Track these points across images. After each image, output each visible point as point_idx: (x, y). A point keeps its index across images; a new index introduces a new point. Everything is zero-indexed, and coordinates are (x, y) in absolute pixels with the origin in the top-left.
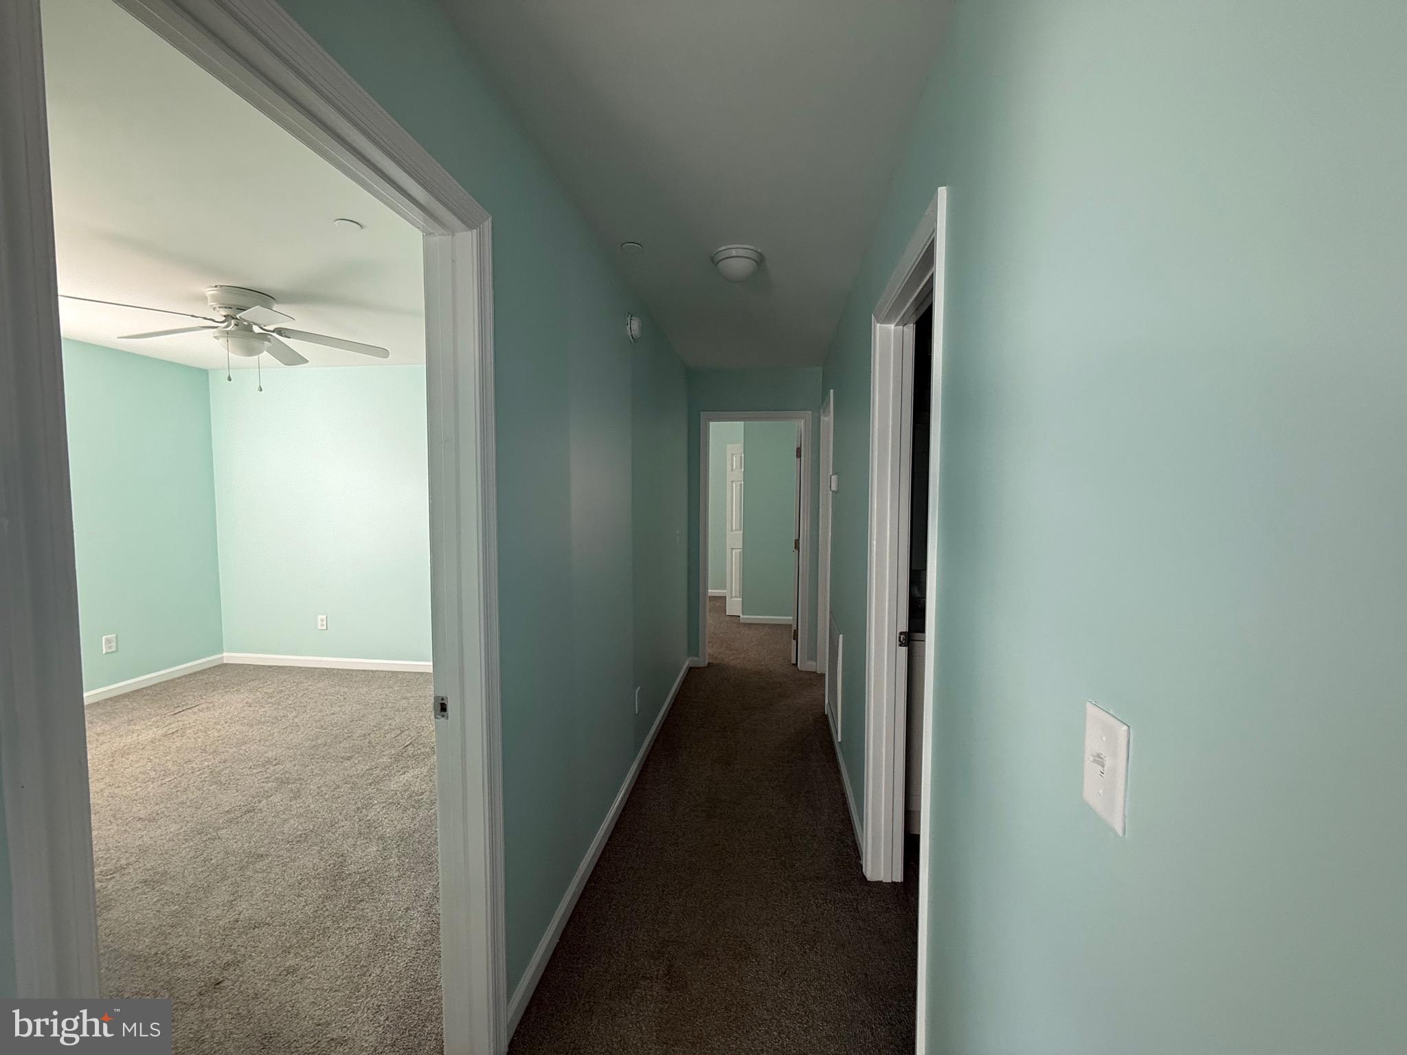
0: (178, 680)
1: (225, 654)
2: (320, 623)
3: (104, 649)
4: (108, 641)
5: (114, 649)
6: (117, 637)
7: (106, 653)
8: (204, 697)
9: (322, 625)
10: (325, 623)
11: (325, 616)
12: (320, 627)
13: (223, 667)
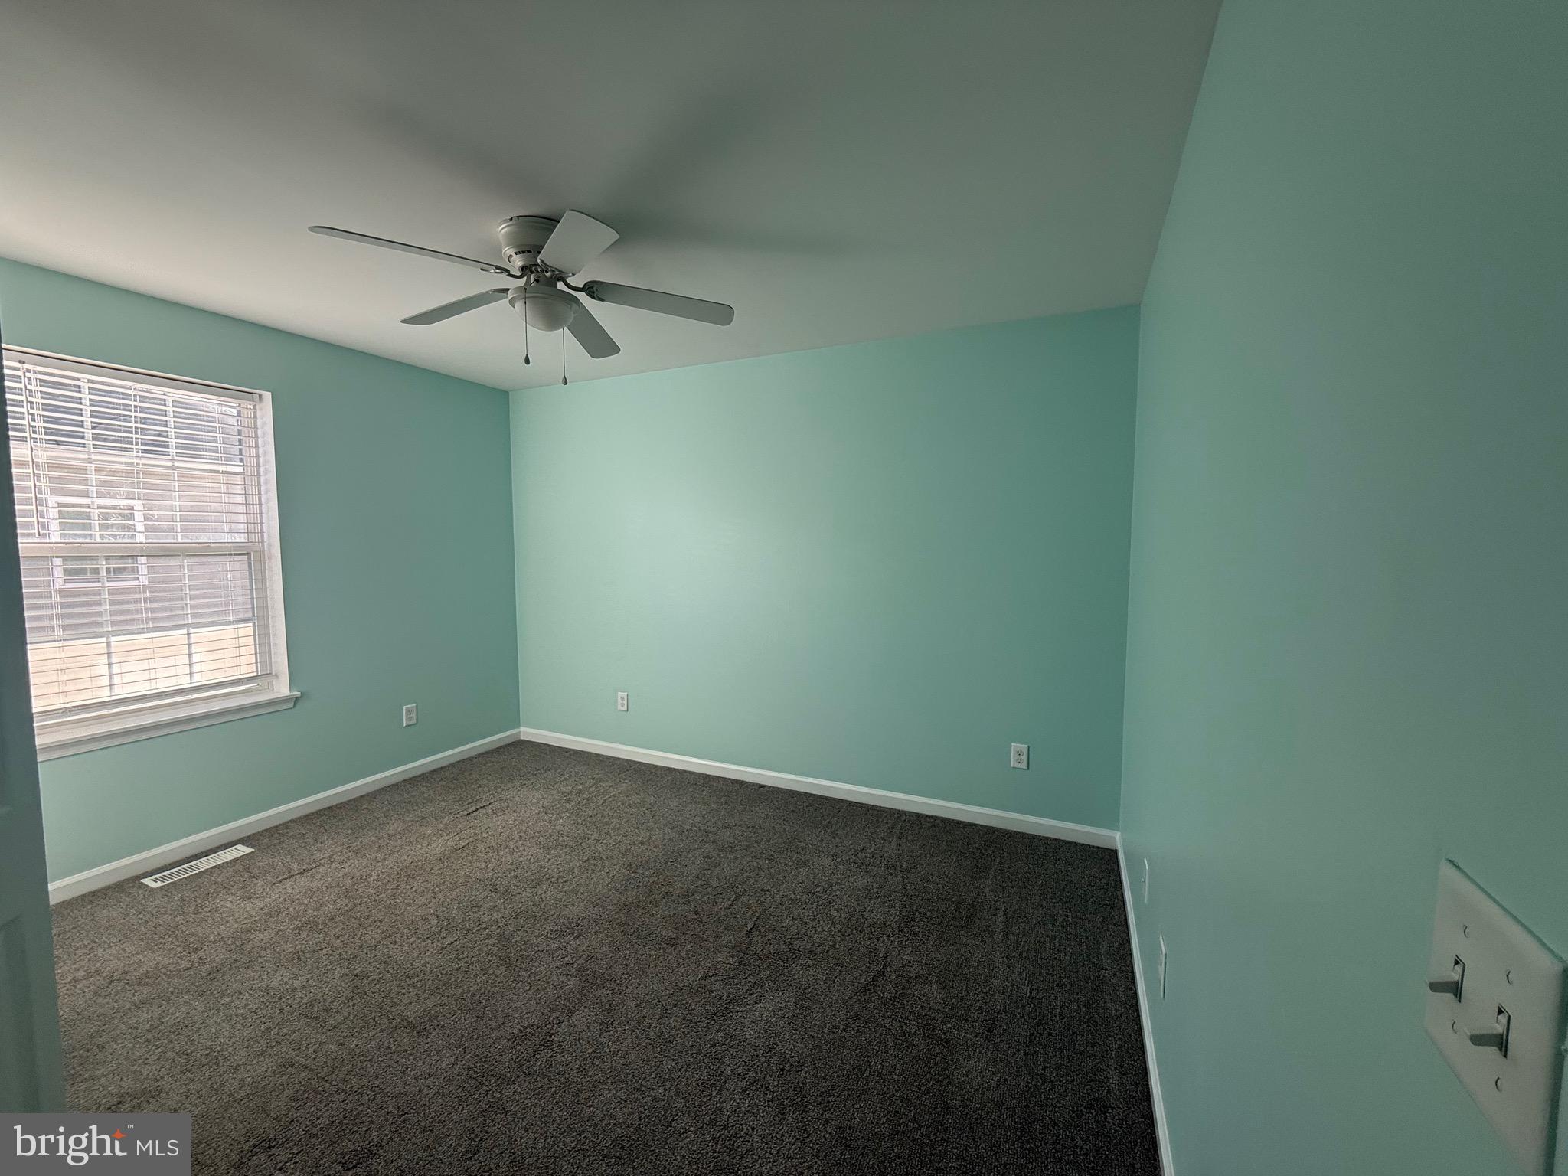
0: (475, 760)
1: (522, 729)
2: (620, 701)
3: (405, 722)
4: (409, 711)
5: (414, 721)
6: (417, 706)
7: (407, 726)
8: (499, 790)
9: (622, 705)
10: (625, 702)
11: (626, 694)
12: (620, 707)
13: (519, 745)
